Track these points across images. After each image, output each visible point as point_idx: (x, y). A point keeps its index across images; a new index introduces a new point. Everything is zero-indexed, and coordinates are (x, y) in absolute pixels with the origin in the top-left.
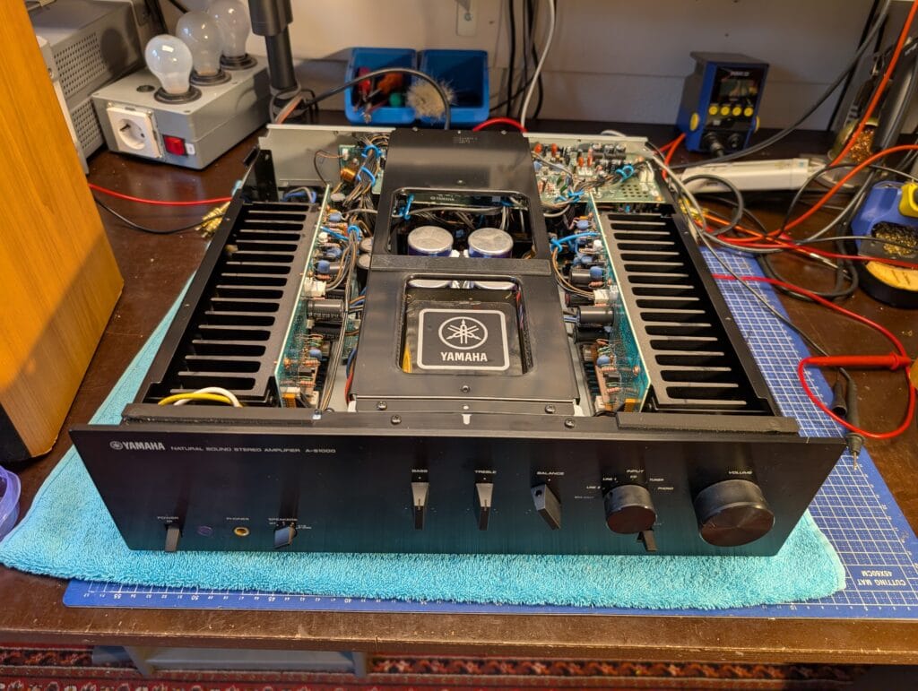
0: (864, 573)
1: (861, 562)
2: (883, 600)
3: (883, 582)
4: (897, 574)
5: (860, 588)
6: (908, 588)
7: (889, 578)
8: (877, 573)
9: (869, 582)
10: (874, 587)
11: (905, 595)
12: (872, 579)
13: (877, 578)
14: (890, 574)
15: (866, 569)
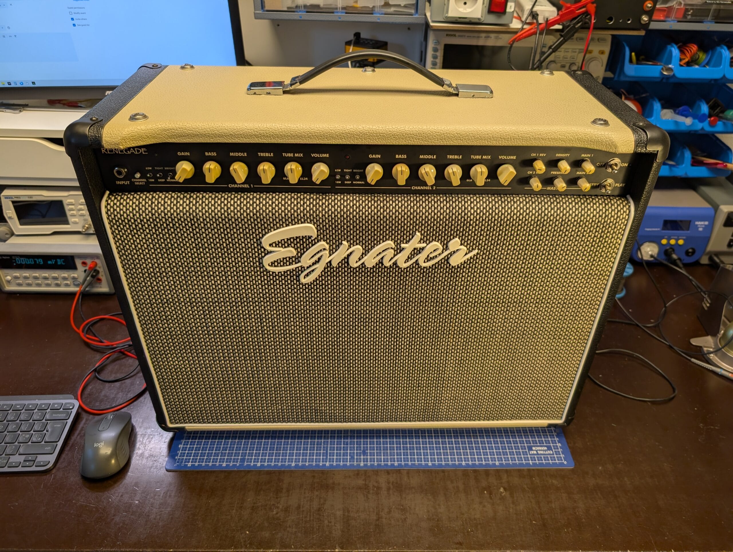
0: (534, 448)
1: (533, 443)
2: (540, 459)
3: (542, 452)
4: (549, 448)
5: (530, 455)
6: (553, 454)
7: (545, 450)
8: (540, 448)
9: (535, 452)
10: (538, 454)
11: (551, 457)
12: (537, 451)
13: (540, 450)
14: (546, 448)
15: (535, 446)
